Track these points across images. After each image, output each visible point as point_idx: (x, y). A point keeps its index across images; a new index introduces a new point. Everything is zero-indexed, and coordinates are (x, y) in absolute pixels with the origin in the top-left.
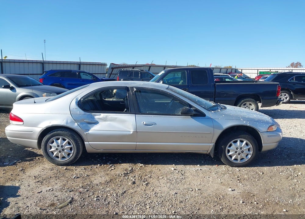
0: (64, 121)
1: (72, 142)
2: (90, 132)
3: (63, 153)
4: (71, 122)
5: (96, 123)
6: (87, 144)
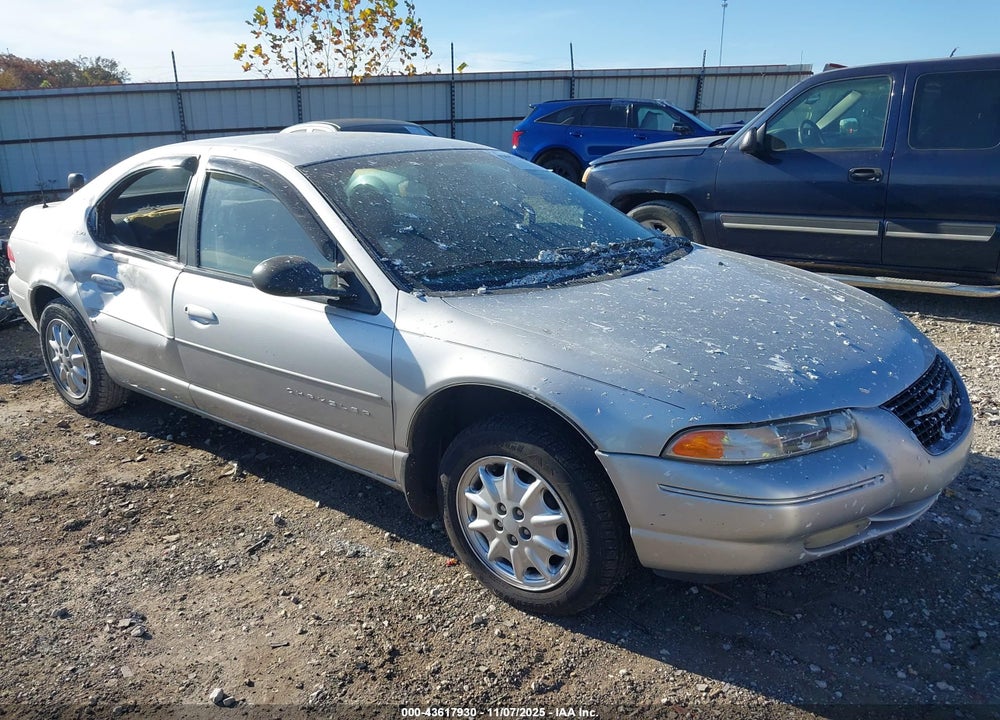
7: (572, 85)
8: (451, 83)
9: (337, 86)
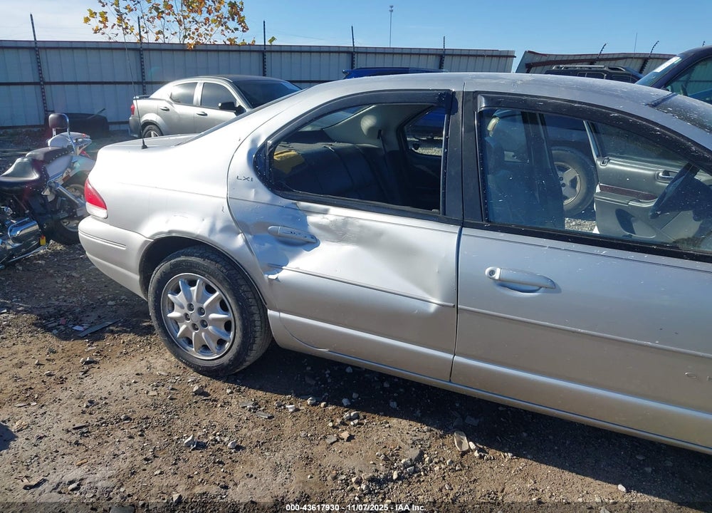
0: (205, 220)
1: (230, 301)
2: (284, 274)
3: (203, 334)
4: (226, 229)
5: (310, 243)
6: (274, 317)
7: (353, 58)
8: (264, 52)
9: (173, 50)
